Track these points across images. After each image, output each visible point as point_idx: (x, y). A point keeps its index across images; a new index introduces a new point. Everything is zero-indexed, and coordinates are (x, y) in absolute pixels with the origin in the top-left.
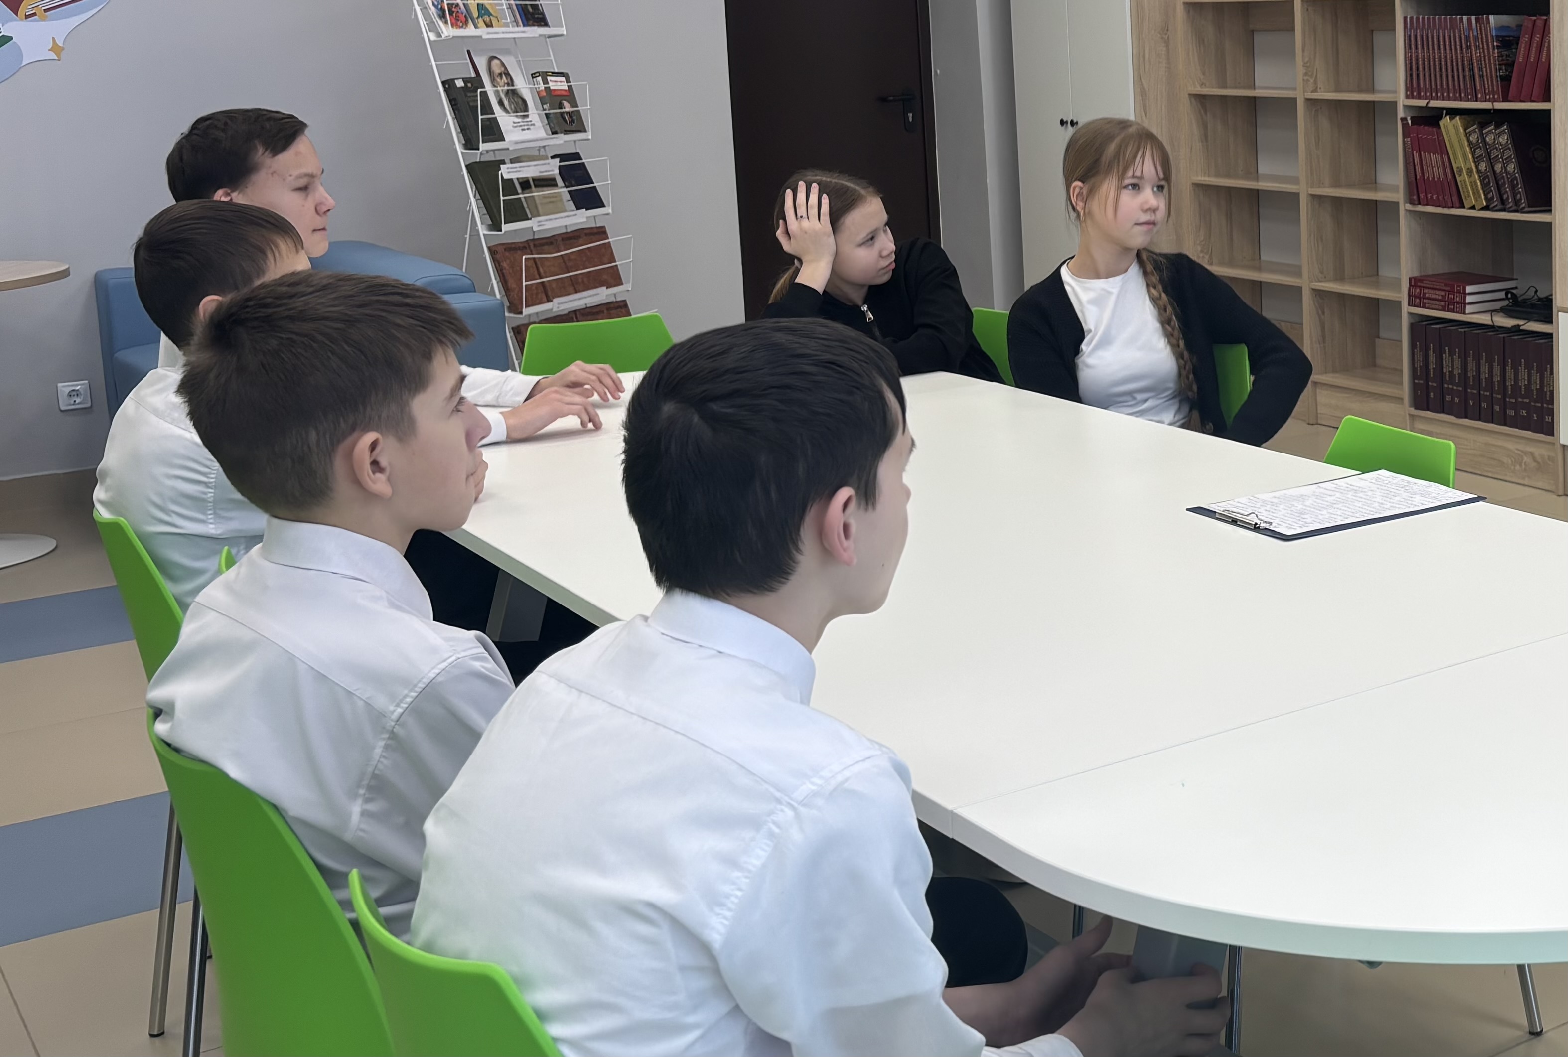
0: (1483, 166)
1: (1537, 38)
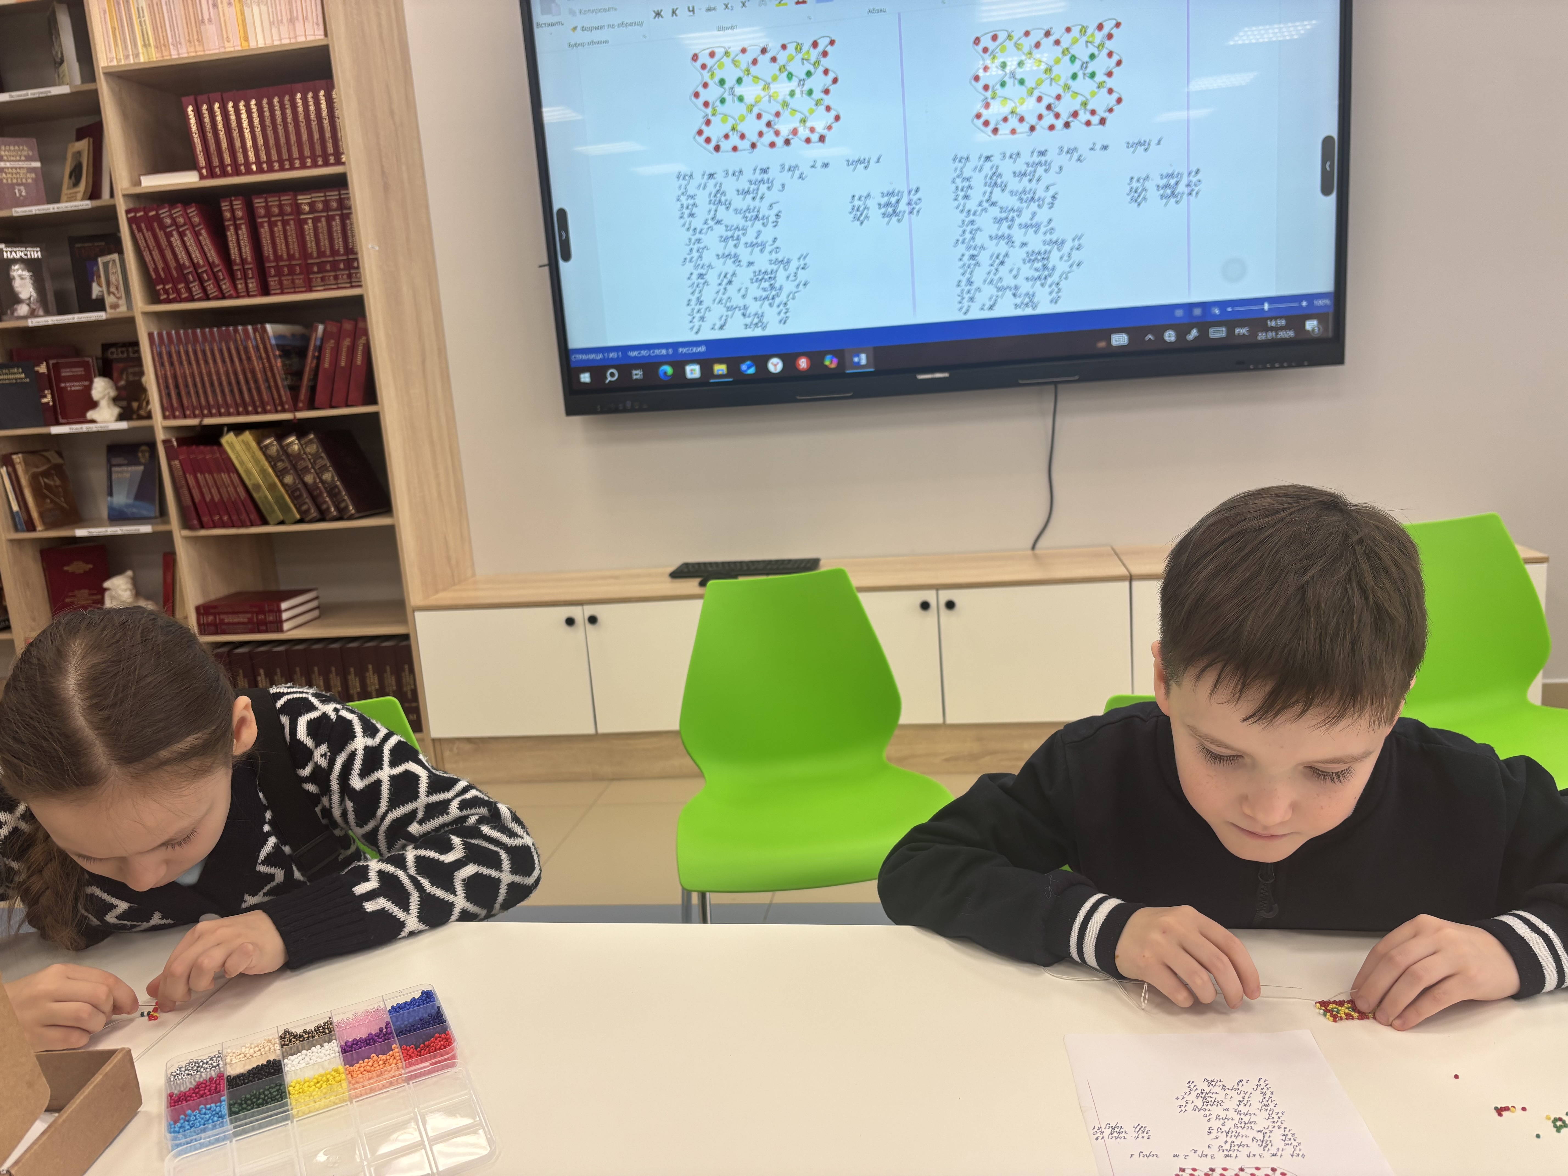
0: (289, 479)
1: (347, 342)
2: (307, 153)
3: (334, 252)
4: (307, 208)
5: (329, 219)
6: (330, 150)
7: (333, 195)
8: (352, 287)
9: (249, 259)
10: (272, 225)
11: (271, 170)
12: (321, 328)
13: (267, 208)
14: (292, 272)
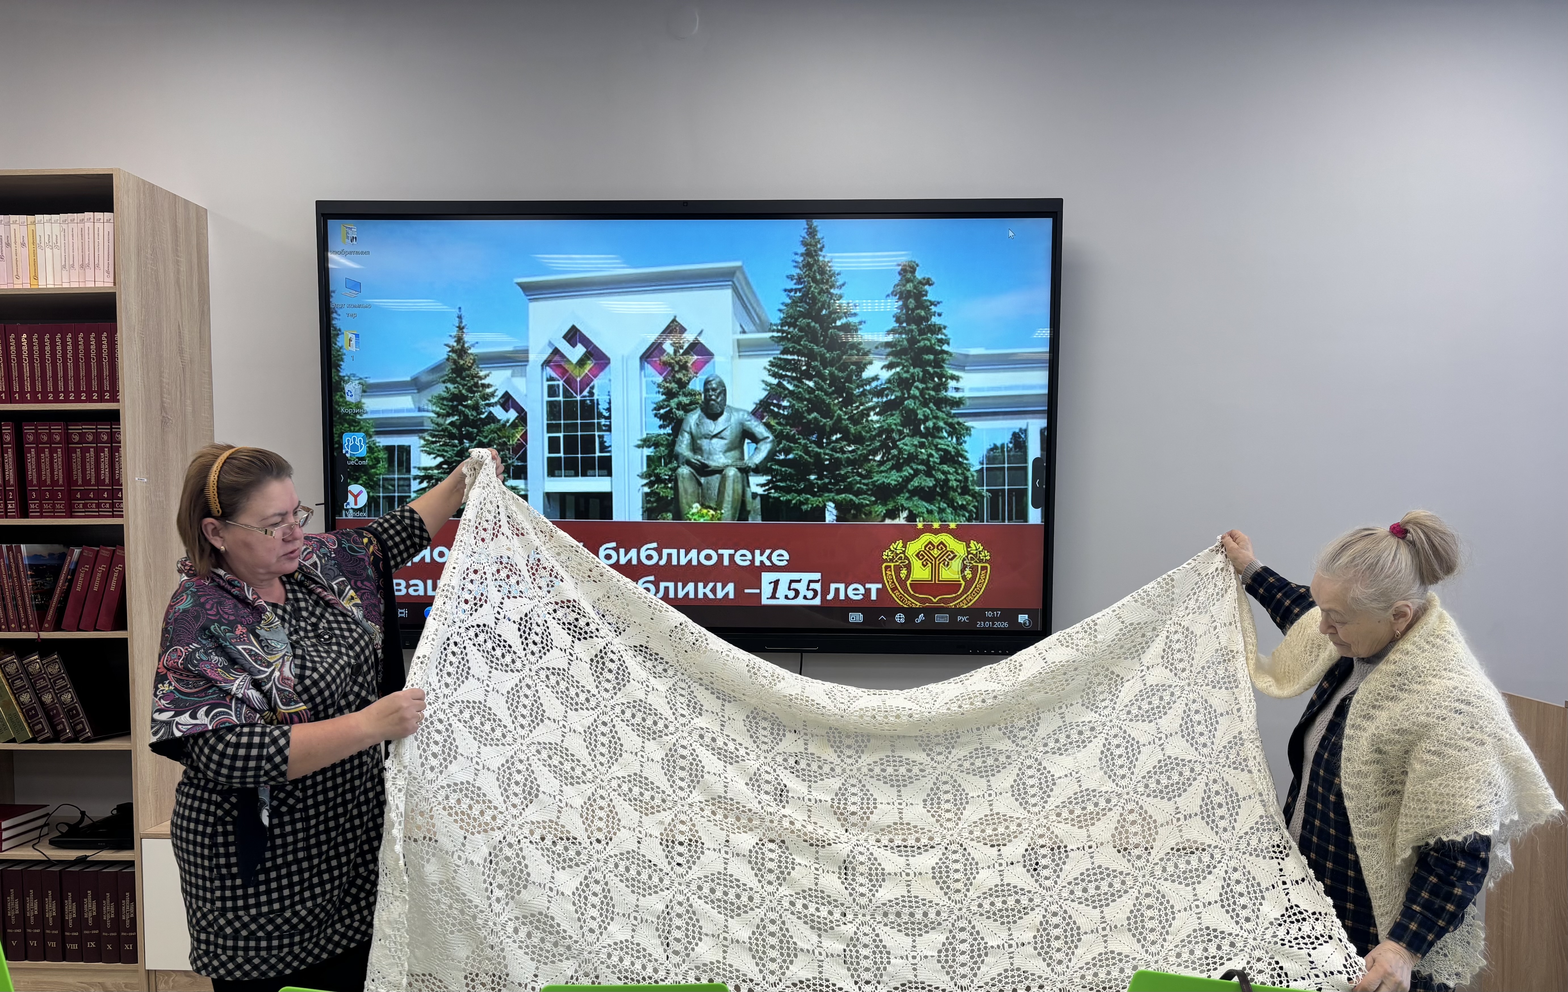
1: (102, 568)
2: (83, 387)
3: (99, 481)
4: (77, 438)
5: (98, 451)
6: (107, 386)
7: (104, 428)
8: (113, 516)
9: (12, 482)
10: (39, 451)
11: (45, 400)
12: (77, 551)
13: (37, 435)
14: (53, 497)
